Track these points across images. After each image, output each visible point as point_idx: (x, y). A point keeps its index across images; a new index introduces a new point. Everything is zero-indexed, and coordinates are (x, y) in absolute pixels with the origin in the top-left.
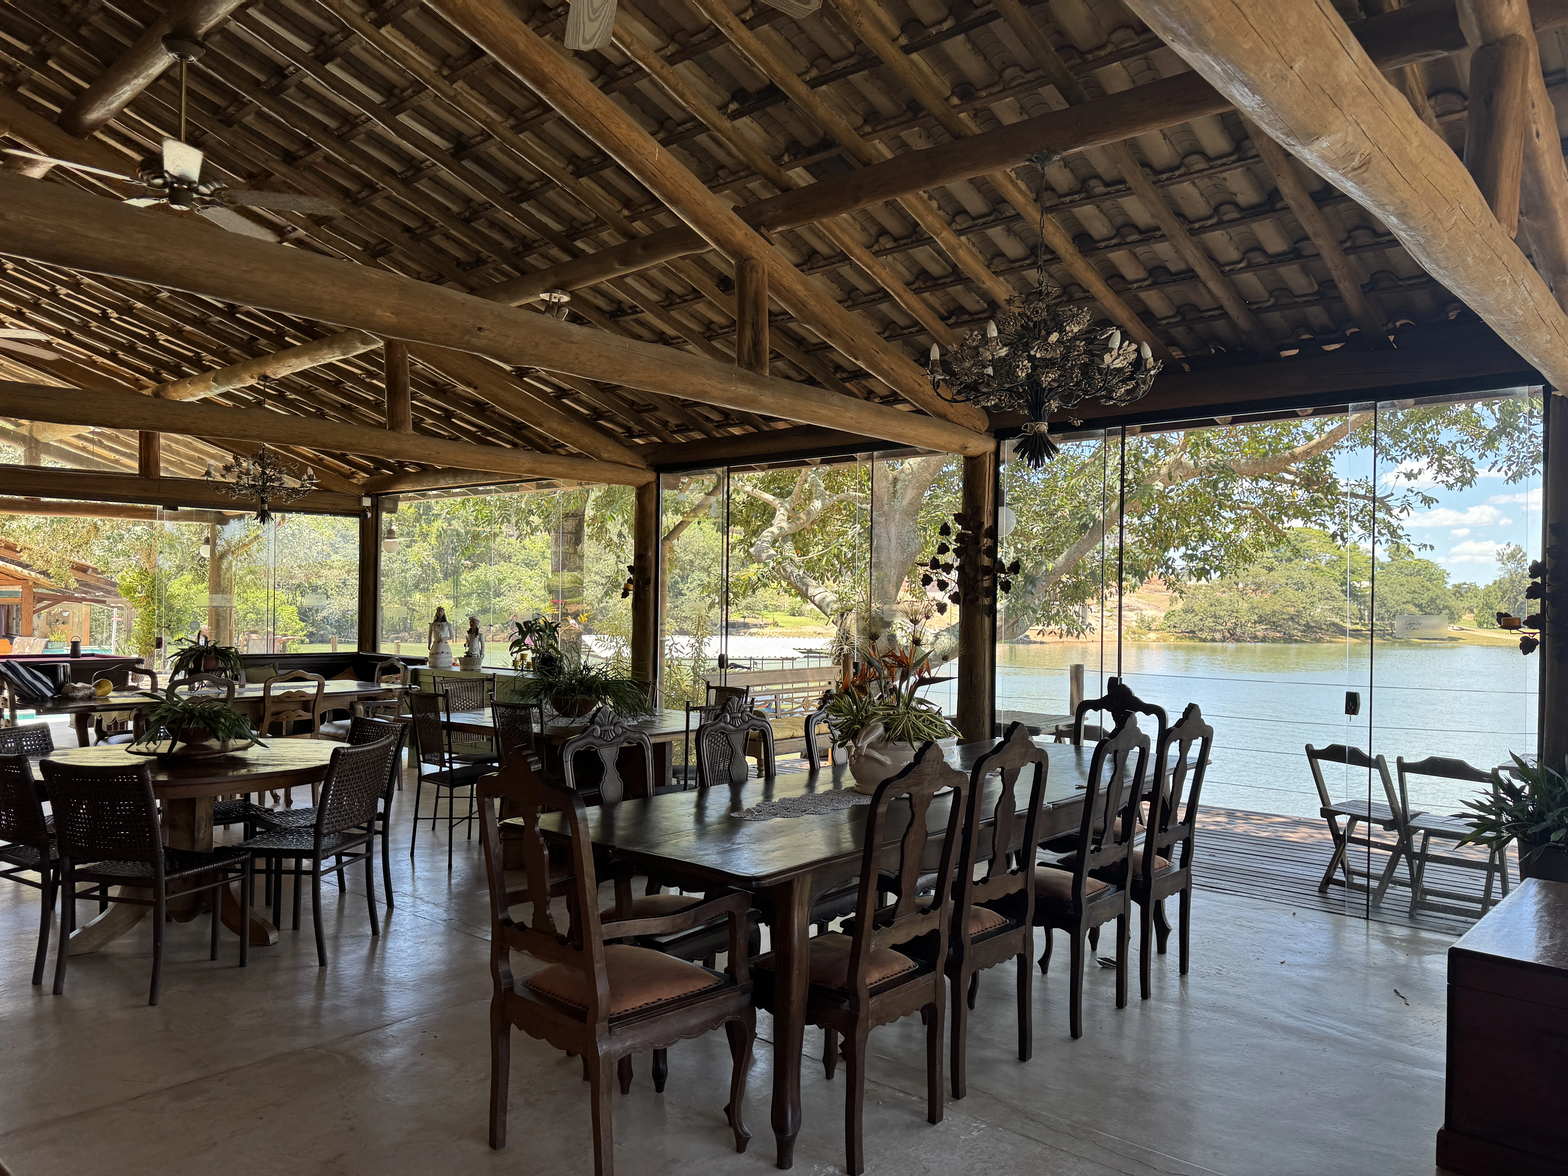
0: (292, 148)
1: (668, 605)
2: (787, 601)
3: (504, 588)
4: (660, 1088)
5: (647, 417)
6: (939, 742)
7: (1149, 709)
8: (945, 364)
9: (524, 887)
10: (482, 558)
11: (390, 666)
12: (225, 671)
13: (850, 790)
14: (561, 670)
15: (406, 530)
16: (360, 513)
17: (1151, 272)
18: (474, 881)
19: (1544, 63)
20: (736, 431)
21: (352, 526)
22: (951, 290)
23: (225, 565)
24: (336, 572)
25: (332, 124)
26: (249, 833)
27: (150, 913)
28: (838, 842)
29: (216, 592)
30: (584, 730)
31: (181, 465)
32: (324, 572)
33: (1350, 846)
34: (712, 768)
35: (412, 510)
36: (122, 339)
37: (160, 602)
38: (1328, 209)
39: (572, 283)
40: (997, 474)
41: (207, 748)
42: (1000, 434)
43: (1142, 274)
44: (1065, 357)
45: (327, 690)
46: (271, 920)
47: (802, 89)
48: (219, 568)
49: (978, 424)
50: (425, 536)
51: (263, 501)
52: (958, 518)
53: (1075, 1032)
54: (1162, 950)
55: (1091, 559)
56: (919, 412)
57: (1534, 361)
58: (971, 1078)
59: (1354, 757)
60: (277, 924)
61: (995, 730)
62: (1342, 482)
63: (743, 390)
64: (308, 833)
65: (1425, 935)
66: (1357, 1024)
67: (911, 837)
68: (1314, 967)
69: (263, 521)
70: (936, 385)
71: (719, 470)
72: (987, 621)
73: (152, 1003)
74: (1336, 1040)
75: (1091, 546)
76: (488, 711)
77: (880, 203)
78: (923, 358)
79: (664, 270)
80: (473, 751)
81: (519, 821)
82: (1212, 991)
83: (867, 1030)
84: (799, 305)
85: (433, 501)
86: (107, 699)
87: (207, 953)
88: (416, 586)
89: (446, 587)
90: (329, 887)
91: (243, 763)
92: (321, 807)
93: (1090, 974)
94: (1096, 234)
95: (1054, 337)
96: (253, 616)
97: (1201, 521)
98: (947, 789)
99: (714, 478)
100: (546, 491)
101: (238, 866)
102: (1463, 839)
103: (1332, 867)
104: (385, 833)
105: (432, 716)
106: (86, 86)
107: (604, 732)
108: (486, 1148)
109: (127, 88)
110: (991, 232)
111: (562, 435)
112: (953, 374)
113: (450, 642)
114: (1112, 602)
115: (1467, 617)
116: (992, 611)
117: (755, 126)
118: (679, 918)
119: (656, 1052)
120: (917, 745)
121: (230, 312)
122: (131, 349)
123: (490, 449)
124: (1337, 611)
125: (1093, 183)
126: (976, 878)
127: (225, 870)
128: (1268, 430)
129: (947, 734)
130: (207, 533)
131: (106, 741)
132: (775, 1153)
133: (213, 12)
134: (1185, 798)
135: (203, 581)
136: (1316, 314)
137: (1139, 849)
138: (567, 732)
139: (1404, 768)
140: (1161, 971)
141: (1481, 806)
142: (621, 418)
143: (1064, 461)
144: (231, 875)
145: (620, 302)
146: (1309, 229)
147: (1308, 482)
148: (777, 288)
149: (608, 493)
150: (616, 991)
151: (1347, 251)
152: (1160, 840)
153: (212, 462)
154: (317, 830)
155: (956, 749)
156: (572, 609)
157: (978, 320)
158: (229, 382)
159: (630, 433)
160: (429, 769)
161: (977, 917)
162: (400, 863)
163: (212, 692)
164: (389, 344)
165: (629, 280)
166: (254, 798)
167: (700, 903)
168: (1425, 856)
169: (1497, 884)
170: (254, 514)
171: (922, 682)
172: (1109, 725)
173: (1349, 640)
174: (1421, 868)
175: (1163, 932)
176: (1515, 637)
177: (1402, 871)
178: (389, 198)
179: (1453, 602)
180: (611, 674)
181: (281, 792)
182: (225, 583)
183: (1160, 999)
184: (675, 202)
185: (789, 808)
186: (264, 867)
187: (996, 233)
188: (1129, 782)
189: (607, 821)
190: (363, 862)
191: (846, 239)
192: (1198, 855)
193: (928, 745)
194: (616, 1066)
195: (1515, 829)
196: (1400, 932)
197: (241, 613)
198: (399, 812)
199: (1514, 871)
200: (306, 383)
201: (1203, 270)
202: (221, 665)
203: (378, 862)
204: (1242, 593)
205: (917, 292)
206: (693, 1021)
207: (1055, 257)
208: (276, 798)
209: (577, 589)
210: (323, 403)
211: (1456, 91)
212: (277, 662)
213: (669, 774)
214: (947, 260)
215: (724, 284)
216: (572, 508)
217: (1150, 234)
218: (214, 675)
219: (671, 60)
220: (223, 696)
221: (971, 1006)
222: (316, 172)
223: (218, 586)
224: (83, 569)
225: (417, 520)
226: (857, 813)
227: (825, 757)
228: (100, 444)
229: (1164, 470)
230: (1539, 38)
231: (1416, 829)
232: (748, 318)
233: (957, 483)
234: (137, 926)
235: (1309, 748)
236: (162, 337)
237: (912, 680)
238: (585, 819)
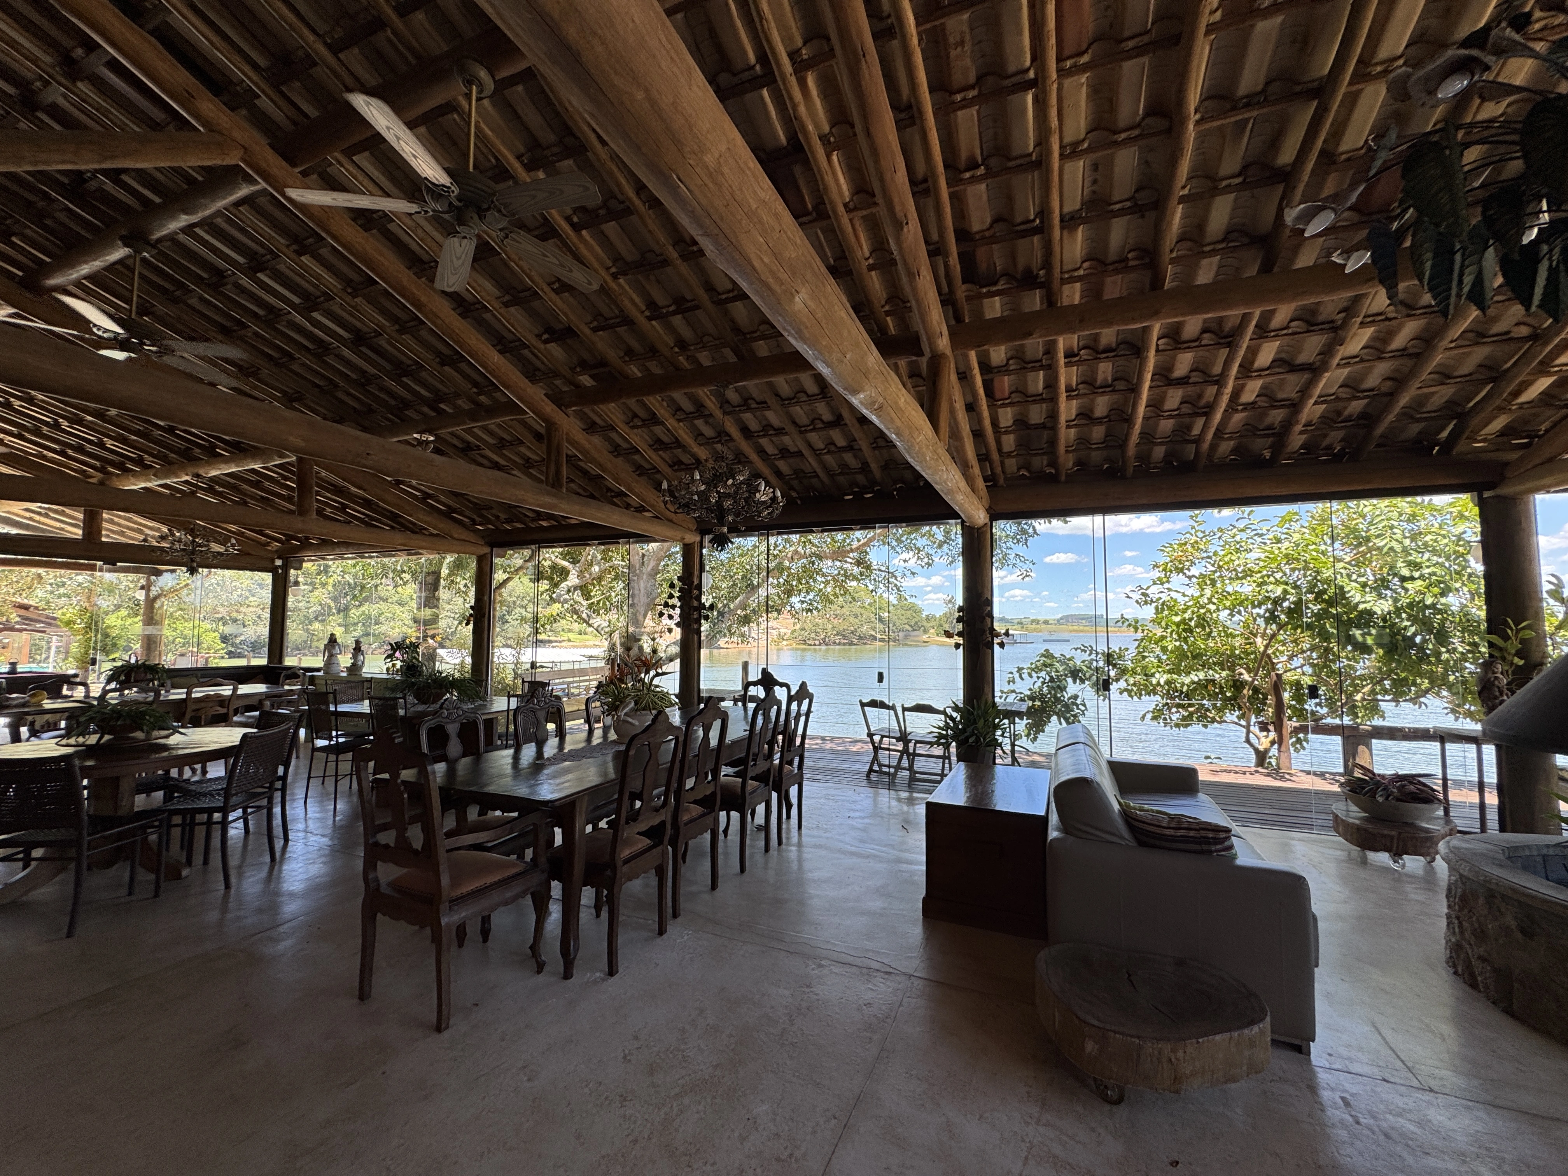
0: (228, 324)
1: (498, 629)
2: (576, 626)
3: (382, 619)
4: (485, 940)
5: (485, 513)
6: (667, 710)
7: (782, 685)
8: (671, 492)
9: (389, 820)
10: (366, 599)
11: (293, 674)
12: (152, 680)
13: (614, 742)
14: (421, 673)
15: (309, 581)
16: (273, 570)
17: (781, 451)
18: (353, 817)
19: (957, 368)
20: (544, 524)
21: (267, 578)
22: (675, 451)
23: (157, 605)
24: (252, 609)
25: (261, 312)
26: (168, 798)
27: (72, 866)
28: (606, 774)
29: (149, 624)
30: (435, 713)
31: (122, 534)
32: (243, 609)
33: (880, 751)
34: (524, 731)
35: (315, 567)
36: (73, 441)
37: (97, 631)
38: (865, 427)
39: (438, 429)
40: (701, 554)
41: (133, 738)
42: (703, 532)
43: (776, 452)
44: (736, 493)
45: (239, 692)
46: (184, 860)
47: (587, 331)
48: (152, 607)
49: (691, 526)
50: (324, 585)
51: (192, 561)
52: (679, 579)
53: (742, 869)
54: (788, 817)
55: (753, 603)
56: (657, 517)
57: (957, 508)
58: (683, 904)
59: (882, 705)
60: (189, 863)
61: (700, 700)
62: (875, 563)
63: (548, 499)
64: (219, 795)
65: (915, 795)
66: (885, 846)
67: (649, 768)
68: (864, 818)
69: (192, 574)
70: (665, 503)
71: (533, 547)
72: (696, 637)
73: (69, 935)
74: (875, 856)
75: (753, 595)
76: (367, 702)
77: (634, 400)
78: (658, 487)
79: (499, 426)
80: (355, 729)
81: (386, 776)
82: (814, 837)
83: (621, 885)
84: (585, 452)
85: (330, 563)
86: (41, 705)
87: (124, 891)
88: (316, 618)
89: (339, 618)
90: (236, 831)
91: (165, 748)
92: (230, 772)
93: (751, 835)
94: (752, 429)
95: (730, 482)
96: (181, 640)
97: (808, 582)
98: (670, 737)
99: (530, 552)
100: (414, 557)
101: (156, 823)
102: (932, 744)
103: (872, 764)
104: (283, 790)
105: (323, 707)
106: (48, 260)
107: (449, 714)
108: (356, 1001)
109: (85, 266)
110: (696, 422)
111: (426, 522)
112: (675, 497)
113: (339, 656)
114: (763, 625)
115: (932, 631)
116: (699, 632)
117: (560, 349)
118: (499, 831)
119: (483, 918)
120: (654, 712)
121: (171, 430)
122: (80, 449)
123: (372, 529)
124: (874, 629)
125: (750, 401)
126: (688, 787)
127: (144, 828)
128: (839, 536)
129: (672, 705)
130: (143, 582)
131: (38, 737)
132: (562, 970)
133: (164, 226)
134: (800, 731)
135: (137, 615)
136: (860, 478)
137: (777, 762)
138: (424, 714)
139: (905, 709)
140: (788, 829)
141: (939, 728)
142: (467, 513)
143: (738, 548)
144: (149, 830)
145: (468, 443)
146: (856, 436)
147: (858, 563)
148: (573, 443)
149: (457, 559)
150: (455, 882)
151: (874, 448)
152: (787, 757)
153: (148, 531)
154: (227, 793)
155: (677, 713)
156: (430, 633)
157: (690, 469)
158: (166, 477)
159: (474, 522)
160: (321, 743)
161: (687, 810)
162: (295, 809)
163: (141, 697)
164: (300, 460)
165: (475, 430)
166: (174, 773)
167: (515, 819)
168: (915, 754)
169: (947, 765)
170: (185, 569)
171: (658, 675)
172: (762, 694)
173: (878, 643)
174: (913, 760)
175: (789, 806)
176: (952, 641)
177: (905, 763)
178: (304, 365)
179: (925, 623)
180: (457, 675)
181: (198, 767)
182: (157, 617)
183: (788, 844)
184: (507, 388)
185: (575, 755)
186: (180, 822)
187: (699, 423)
188: (771, 726)
189: (451, 772)
190: (265, 811)
191: (614, 418)
192: (807, 762)
193: (661, 712)
194: (454, 930)
195: (954, 738)
196: (904, 795)
197: (171, 638)
198: (296, 774)
199: (954, 758)
200: (232, 481)
201: (806, 452)
202: (149, 676)
203: (277, 810)
204: (829, 620)
205: (656, 450)
206: (509, 895)
207: (732, 439)
208: (194, 771)
209: (434, 620)
210: (246, 495)
211: (919, 376)
212: (199, 674)
213: (496, 737)
214: (673, 435)
215: (538, 437)
216: (432, 569)
217: (780, 431)
218: (143, 685)
219: (507, 305)
220: (150, 699)
221: (684, 862)
222: (246, 342)
223: (150, 619)
224: (26, 608)
225: (318, 574)
226: (617, 756)
227: (598, 721)
228: (47, 516)
229: (790, 555)
230: (955, 356)
231: (910, 741)
232: (553, 458)
233: (679, 558)
234: (57, 879)
235: (861, 701)
236: (109, 443)
237: (652, 673)
238: (434, 773)
